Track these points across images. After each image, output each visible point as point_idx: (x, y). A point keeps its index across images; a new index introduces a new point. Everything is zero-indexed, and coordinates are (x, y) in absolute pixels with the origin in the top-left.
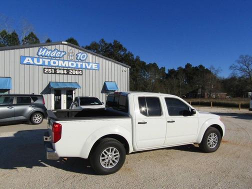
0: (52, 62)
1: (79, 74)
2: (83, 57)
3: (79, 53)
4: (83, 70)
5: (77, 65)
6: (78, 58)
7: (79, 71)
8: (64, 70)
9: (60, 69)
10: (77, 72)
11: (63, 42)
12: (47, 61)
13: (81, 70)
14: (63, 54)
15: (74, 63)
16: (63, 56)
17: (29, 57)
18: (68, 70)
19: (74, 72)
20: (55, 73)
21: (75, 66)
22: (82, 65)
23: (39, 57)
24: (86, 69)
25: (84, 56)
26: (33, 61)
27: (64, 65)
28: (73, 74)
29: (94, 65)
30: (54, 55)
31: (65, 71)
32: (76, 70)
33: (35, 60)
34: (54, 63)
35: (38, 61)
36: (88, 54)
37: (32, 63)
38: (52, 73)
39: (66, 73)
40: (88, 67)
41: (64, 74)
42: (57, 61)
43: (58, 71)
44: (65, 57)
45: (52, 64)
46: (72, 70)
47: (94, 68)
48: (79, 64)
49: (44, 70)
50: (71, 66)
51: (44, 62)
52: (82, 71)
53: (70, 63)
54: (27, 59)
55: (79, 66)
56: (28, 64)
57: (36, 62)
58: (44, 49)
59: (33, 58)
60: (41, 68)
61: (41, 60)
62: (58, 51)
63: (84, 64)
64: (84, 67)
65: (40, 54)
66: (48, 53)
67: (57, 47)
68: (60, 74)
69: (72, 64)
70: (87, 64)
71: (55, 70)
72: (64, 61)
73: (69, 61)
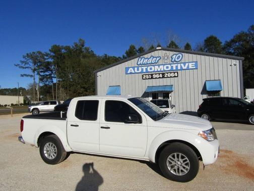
0: (149, 68)
1: (175, 76)
2: (178, 59)
3: (173, 55)
4: (178, 71)
5: (172, 67)
6: (173, 60)
7: (174, 73)
8: (159, 74)
9: (156, 74)
10: (172, 75)
11: (157, 48)
12: (144, 68)
13: (176, 71)
14: (158, 59)
15: (169, 66)
16: (158, 61)
17: (131, 67)
18: (163, 74)
19: (169, 75)
20: (152, 78)
21: (170, 68)
22: (177, 67)
23: (139, 65)
24: (182, 69)
25: (179, 56)
26: (134, 70)
27: (159, 70)
28: (168, 77)
29: (190, 64)
30: (150, 62)
31: (161, 75)
32: (171, 73)
33: (136, 69)
34: (151, 69)
35: (138, 70)
36: (183, 54)
37: (133, 72)
38: (149, 78)
39: (161, 76)
40: (184, 68)
41: (160, 78)
42: (153, 67)
43: (154, 76)
44: (160, 62)
45: (149, 70)
46: (167, 73)
47: (190, 67)
48: (174, 66)
49: (143, 77)
50: (165, 69)
51: (142, 69)
52: (177, 73)
53: (165, 66)
54: (130, 69)
55: (174, 68)
56: (131, 73)
57: (136, 71)
58: (142, 58)
59: (134, 68)
60: (141, 75)
61: (140, 68)
62: (154, 57)
63: (179, 65)
64: (179, 68)
65: (139, 63)
66: (145, 61)
67: (153, 54)
68: (156, 78)
69: (167, 67)
70: (182, 65)
71: (152, 75)
72: (159, 66)
73: (164, 65)
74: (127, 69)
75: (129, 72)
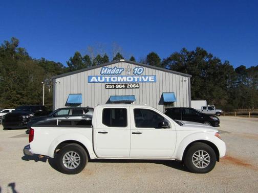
0: (112, 78)
1: (136, 88)
2: (139, 72)
3: (135, 68)
4: (140, 83)
5: (134, 79)
6: (135, 72)
7: (136, 84)
8: (122, 84)
9: (119, 84)
10: (134, 86)
11: (121, 60)
12: (108, 78)
13: (138, 83)
14: (121, 70)
15: (132, 78)
16: (121, 72)
17: (94, 76)
18: (126, 85)
19: (131, 86)
20: (115, 88)
21: (132, 80)
22: (138, 79)
23: (102, 75)
24: (143, 82)
25: (141, 70)
26: (97, 79)
27: (122, 81)
28: (130, 88)
29: (150, 77)
30: (114, 72)
31: (124, 85)
32: (133, 84)
33: (99, 78)
34: (114, 79)
35: (101, 79)
36: (144, 68)
37: (97, 81)
38: (112, 88)
39: (124, 87)
40: (144, 80)
41: (123, 88)
42: (116, 78)
43: (117, 86)
44: (123, 73)
45: (112, 80)
46: (130, 84)
48: (136, 78)
49: (106, 86)
50: (128, 80)
51: (106, 79)
52: (139, 84)
53: (128, 78)
54: (93, 78)
55: (136, 80)
56: (94, 82)
57: (99, 80)
58: (105, 68)
59: (97, 77)
60: (104, 85)
61: (103, 78)
62: (117, 68)
63: (140, 78)
64: (140, 80)
65: (102, 73)
66: (109, 71)
67: (116, 65)
68: (119, 88)
69: (130, 79)
70: (143, 77)
71: (115, 85)
72: (122, 77)
73: (127, 76)
74: (90, 77)
75: (91, 81)
